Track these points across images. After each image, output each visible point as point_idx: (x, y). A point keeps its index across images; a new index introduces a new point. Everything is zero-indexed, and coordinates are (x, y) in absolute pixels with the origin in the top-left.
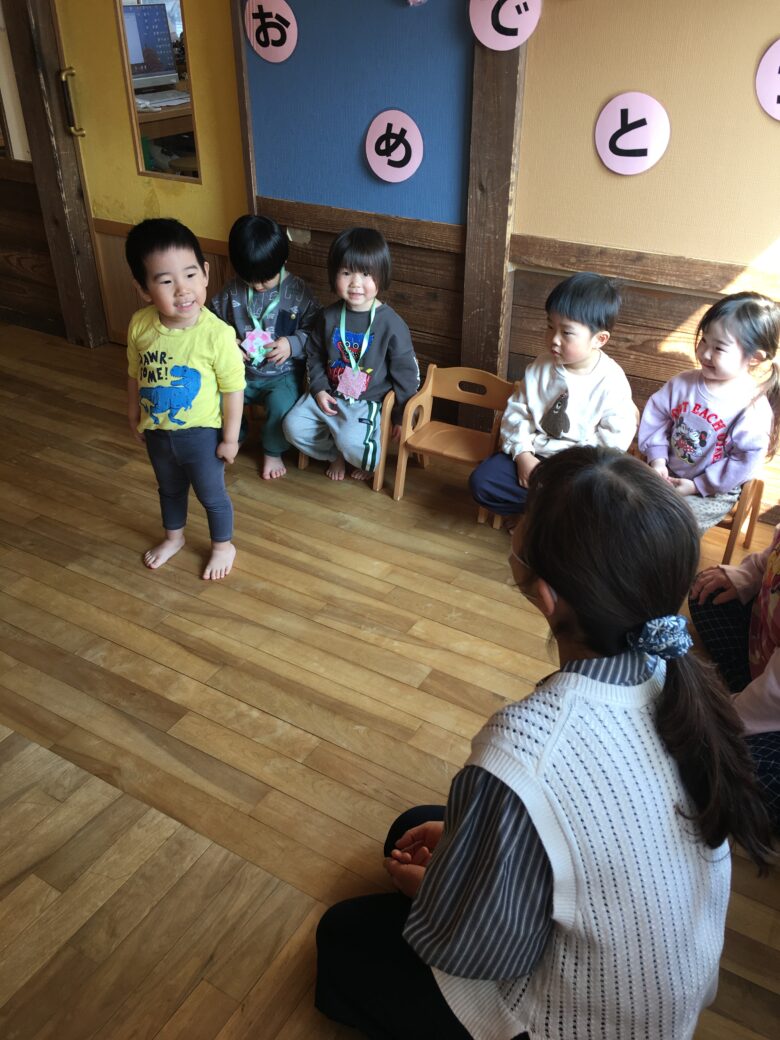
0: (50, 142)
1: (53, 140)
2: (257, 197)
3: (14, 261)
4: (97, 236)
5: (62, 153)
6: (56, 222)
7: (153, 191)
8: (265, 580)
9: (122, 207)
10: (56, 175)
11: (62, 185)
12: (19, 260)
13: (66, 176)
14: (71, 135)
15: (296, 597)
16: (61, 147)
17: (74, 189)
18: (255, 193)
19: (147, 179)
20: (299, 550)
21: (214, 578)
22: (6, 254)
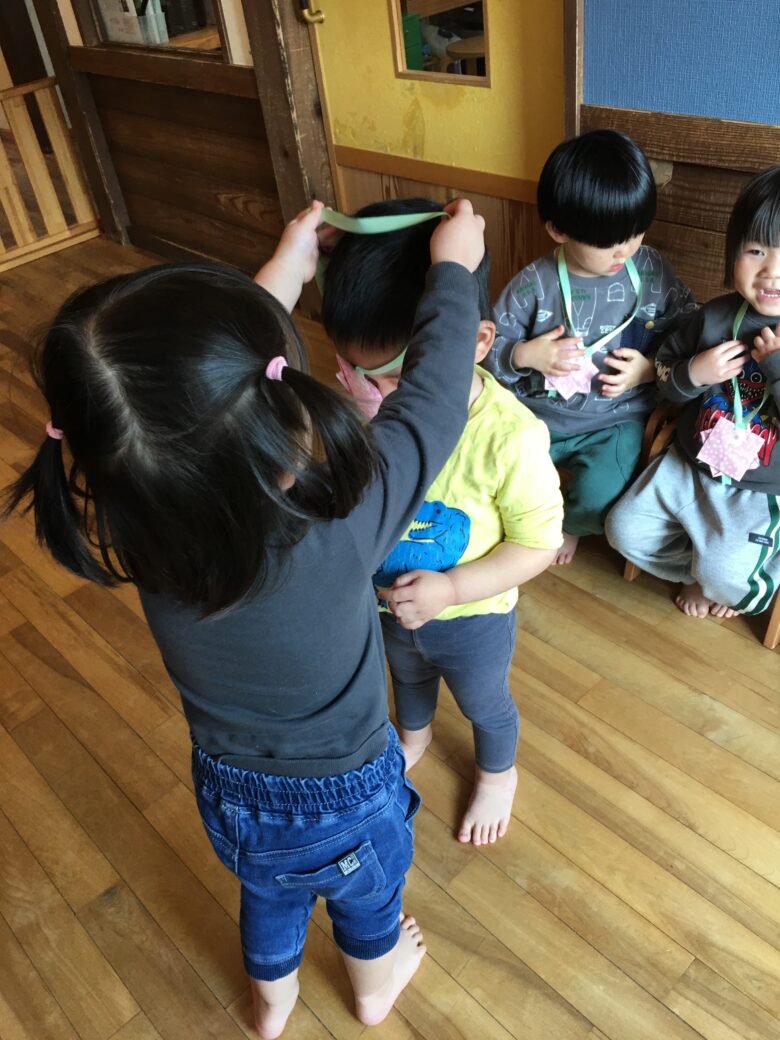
0: (276, 35)
1: (280, 31)
2: (582, 106)
3: (240, 206)
4: (340, 172)
5: (293, 50)
6: (286, 154)
7: (416, 103)
8: (571, 863)
9: (373, 128)
10: (284, 86)
11: (292, 99)
12: (245, 203)
13: (297, 86)
14: (304, 22)
15: (630, 926)
16: (290, 41)
17: (309, 105)
18: (580, 100)
19: (408, 82)
20: (632, 787)
21: (478, 842)
22: (231, 196)
